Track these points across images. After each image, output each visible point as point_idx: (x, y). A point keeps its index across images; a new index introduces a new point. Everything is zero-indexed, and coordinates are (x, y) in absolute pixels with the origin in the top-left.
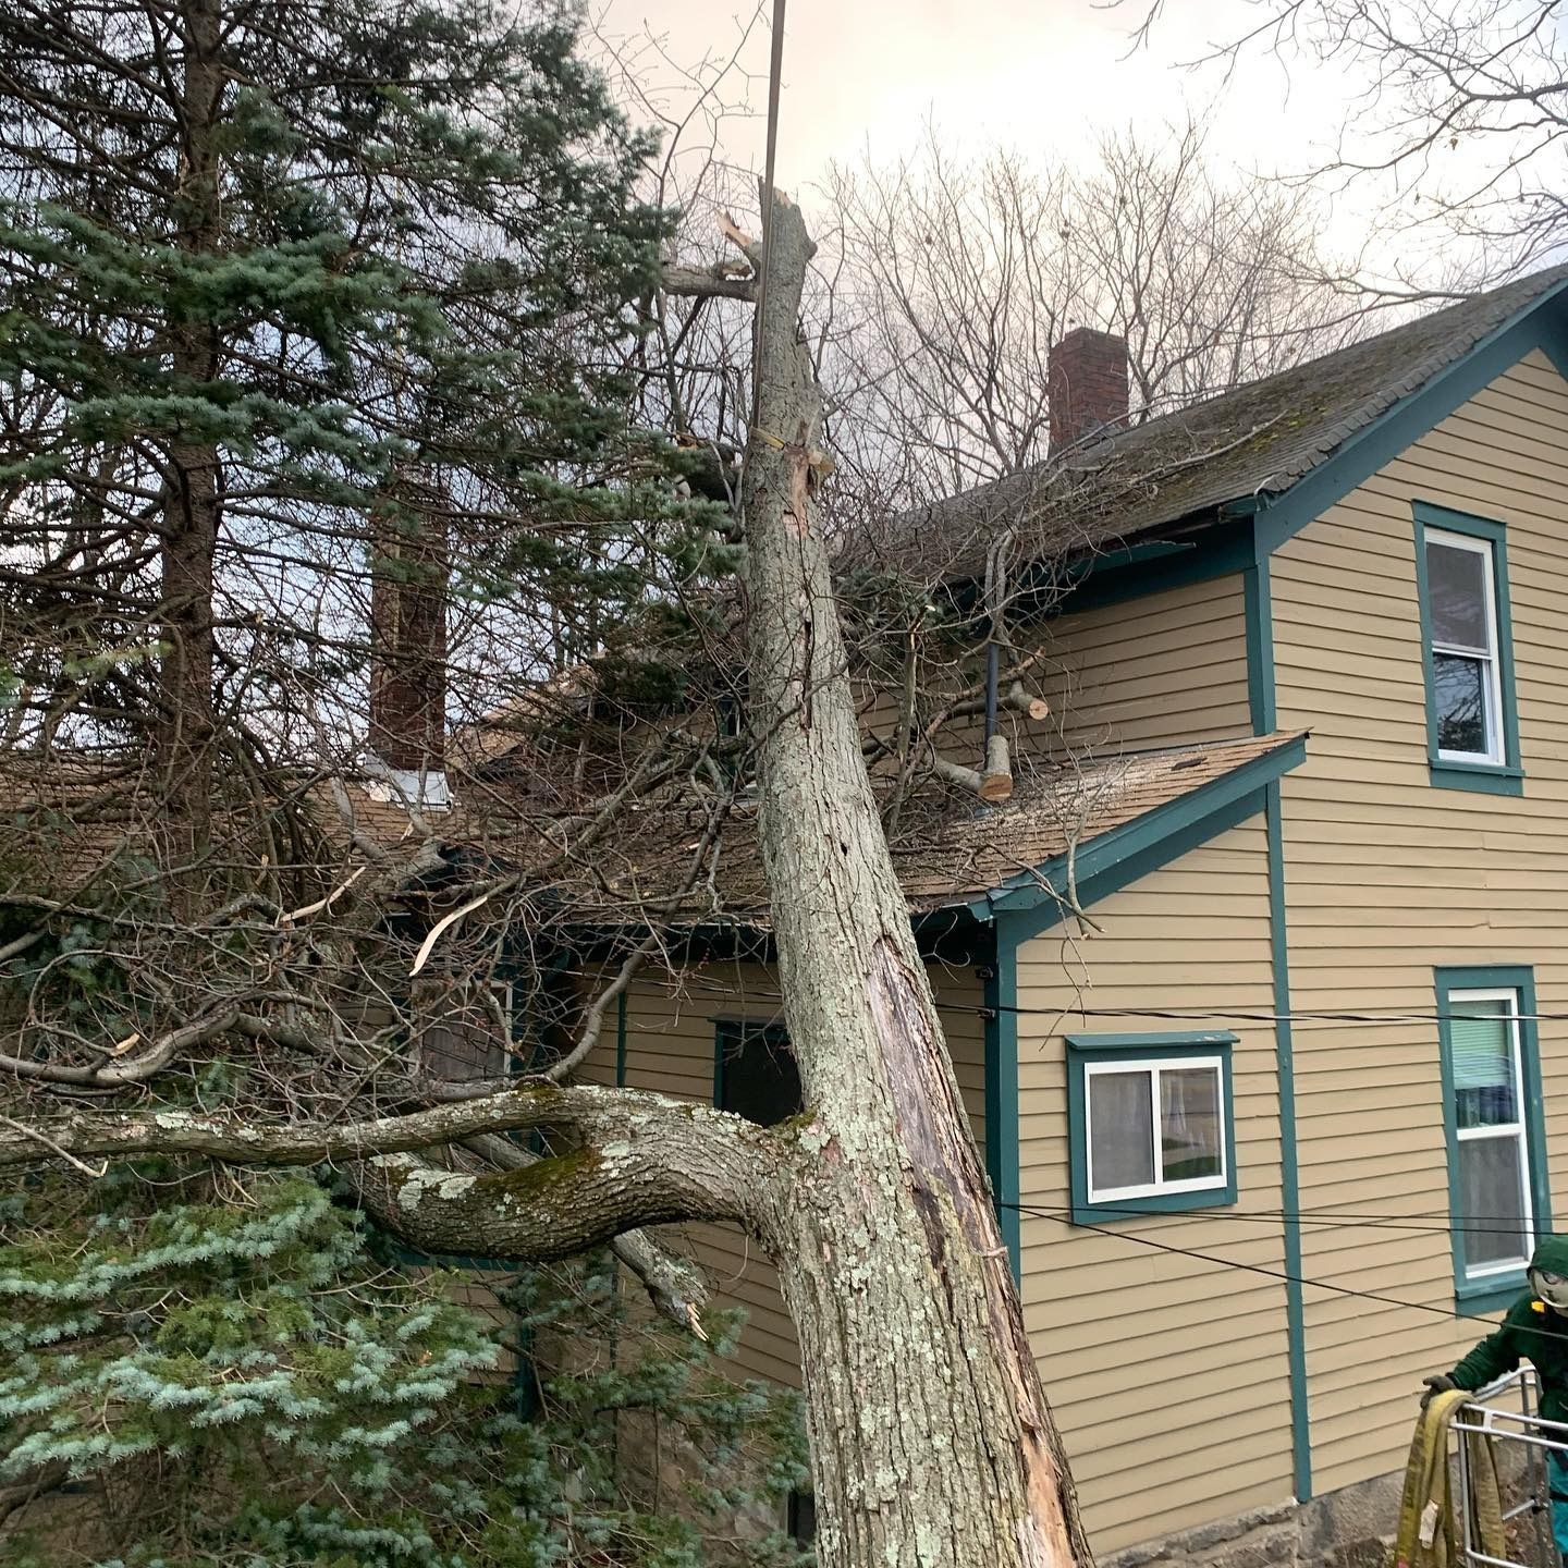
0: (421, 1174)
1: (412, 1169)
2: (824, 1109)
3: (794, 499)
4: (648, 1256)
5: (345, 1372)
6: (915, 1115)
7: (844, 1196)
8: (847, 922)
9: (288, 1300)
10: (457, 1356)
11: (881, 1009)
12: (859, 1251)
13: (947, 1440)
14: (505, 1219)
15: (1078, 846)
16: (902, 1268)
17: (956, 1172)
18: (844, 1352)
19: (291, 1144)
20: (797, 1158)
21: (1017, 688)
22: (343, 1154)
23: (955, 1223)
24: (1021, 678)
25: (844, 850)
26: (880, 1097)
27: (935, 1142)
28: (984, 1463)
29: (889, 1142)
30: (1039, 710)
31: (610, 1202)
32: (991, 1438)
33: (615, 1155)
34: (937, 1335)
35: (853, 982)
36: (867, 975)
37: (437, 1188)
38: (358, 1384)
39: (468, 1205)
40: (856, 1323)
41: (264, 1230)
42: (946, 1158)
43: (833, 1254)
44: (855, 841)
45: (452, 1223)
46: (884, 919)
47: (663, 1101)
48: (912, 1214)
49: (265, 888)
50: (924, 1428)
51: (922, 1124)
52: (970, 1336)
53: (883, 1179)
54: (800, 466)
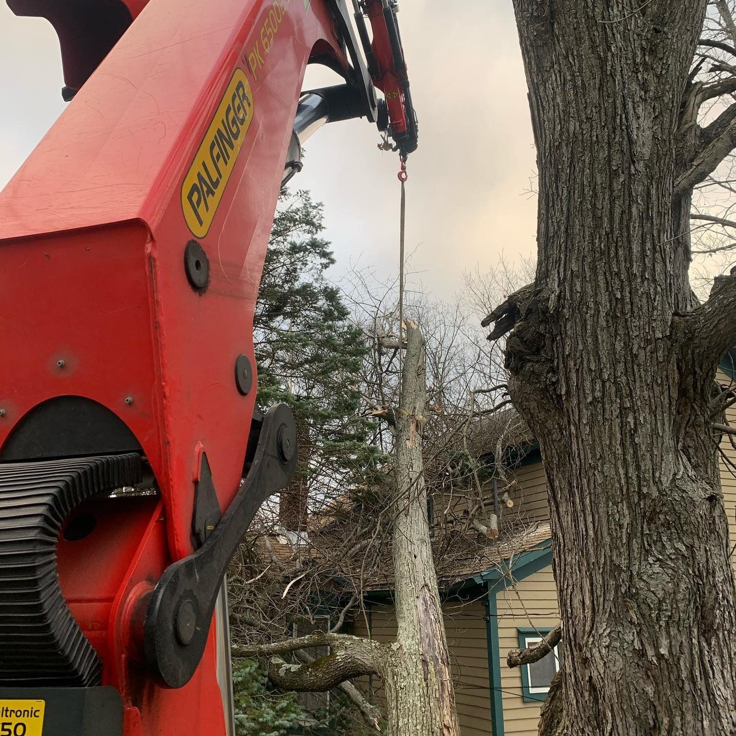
0: (286, 665)
1: (283, 664)
2: (399, 637)
3: (410, 434)
4: (361, 701)
5: (262, 716)
6: (428, 640)
7: (402, 663)
8: (412, 580)
9: (246, 696)
10: (293, 715)
11: (421, 608)
12: (404, 678)
13: (421, 727)
14: (310, 677)
15: (514, 555)
16: (415, 682)
17: (439, 657)
18: (397, 705)
19: (247, 650)
20: (391, 652)
21: (506, 495)
22: (261, 653)
23: (433, 670)
24: (507, 491)
25: (415, 557)
26: (416, 634)
27: (433, 648)
28: (430, 733)
29: (417, 647)
30: (510, 504)
31: (339, 669)
32: (433, 727)
33: (340, 654)
34: (422, 699)
35: (412, 599)
36: (417, 597)
37: (291, 668)
38: (265, 719)
39: (299, 673)
40: (401, 697)
41: (239, 674)
42: (436, 653)
43: (397, 679)
44: (419, 554)
45: (294, 679)
46: (426, 579)
47: (354, 637)
48: (420, 667)
49: (241, 574)
50: (415, 724)
51: (429, 643)
52: (432, 700)
53: (413, 657)
54: (413, 422)
